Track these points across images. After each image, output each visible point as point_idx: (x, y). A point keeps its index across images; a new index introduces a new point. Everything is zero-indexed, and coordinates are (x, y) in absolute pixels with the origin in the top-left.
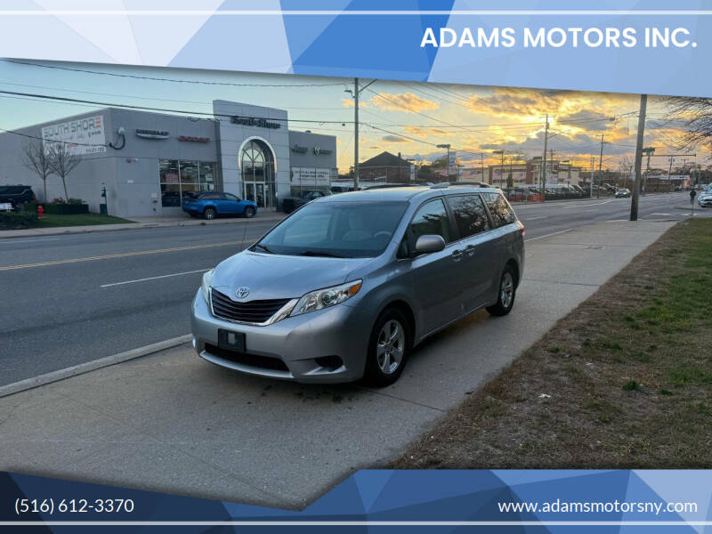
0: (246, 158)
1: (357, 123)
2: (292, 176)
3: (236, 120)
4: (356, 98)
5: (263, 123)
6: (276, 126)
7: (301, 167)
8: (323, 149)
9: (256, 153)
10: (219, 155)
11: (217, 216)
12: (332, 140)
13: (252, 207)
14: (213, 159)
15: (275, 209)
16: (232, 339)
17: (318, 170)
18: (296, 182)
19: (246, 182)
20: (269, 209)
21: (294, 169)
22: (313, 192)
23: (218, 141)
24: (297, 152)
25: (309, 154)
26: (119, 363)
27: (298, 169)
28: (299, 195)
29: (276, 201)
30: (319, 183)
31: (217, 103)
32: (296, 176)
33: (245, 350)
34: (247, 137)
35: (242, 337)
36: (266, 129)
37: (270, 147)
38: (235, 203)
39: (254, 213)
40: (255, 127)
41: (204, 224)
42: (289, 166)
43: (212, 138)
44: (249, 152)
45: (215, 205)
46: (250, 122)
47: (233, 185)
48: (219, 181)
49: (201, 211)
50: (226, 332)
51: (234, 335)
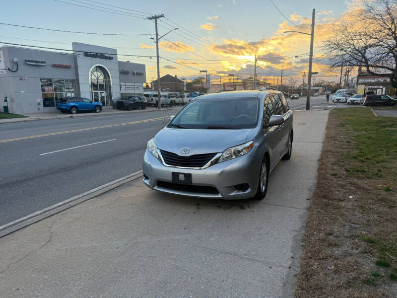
0: (93, 77)
1: (158, 57)
2: (121, 88)
3: (86, 54)
4: (157, 42)
5: (103, 57)
6: (111, 58)
7: (126, 82)
8: (138, 72)
9: (99, 74)
10: (77, 75)
11: (78, 112)
12: (143, 66)
13: (99, 106)
14: (74, 78)
15: (112, 107)
16: (182, 177)
17: (136, 84)
18: (123, 91)
19: (93, 91)
20: (108, 107)
21: (122, 84)
22: (135, 97)
23: (76, 67)
24: (123, 73)
25: (130, 74)
26: (93, 198)
27: (124, 84)
28: (125, 99)
29: (112, 103)
30: (138, 92)
31: (74, 44)
32: (123, 87)
33: (191, 183)
34: (95, 64)
35: (188, 176)
36: (104, 60)
37: (107, 70)
38: (89, 104)
39: (101, 110)
40: (98, 58)
41: (72, 117)
42: (119, 81)
43: (73, 65)
44: (95, 73)
45: (77, 105)
46: (95, 56)
47: (86, 93)
48: (78, 91)
49: (68, 109)
50: (178, 174)
51: (183, 175)
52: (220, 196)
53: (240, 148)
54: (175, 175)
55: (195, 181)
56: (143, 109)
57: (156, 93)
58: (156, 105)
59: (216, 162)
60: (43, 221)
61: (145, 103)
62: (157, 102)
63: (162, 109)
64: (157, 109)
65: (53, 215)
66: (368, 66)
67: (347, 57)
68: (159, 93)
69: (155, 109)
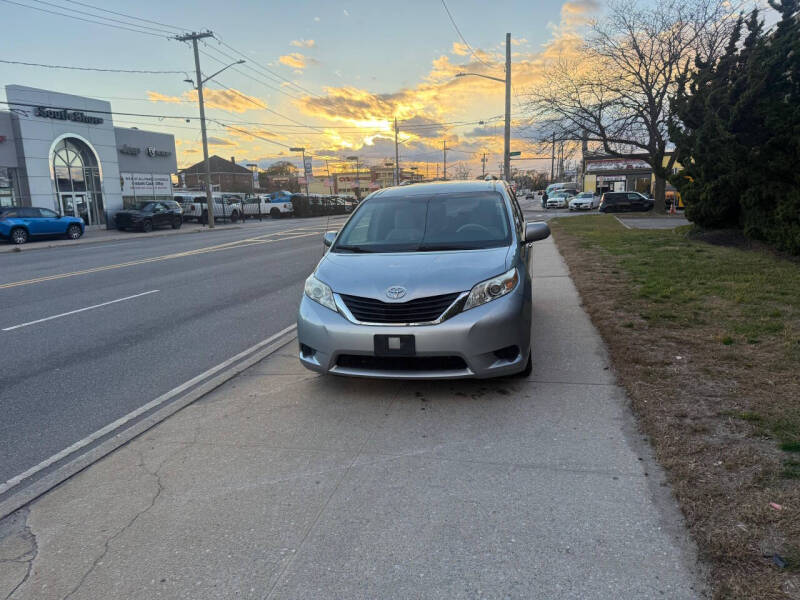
0: (59, 162)
1: (203, 119)
2: (122, 184)
3: (41, 112)
4: (200, 88)
5: (79, 117)
6: (98, 121)
7: (132, 172)
8: (159, 150)
9: (72, 155)
10: (21, 158)
11: (30, 239)
12: (170, 138)
13: (78, 224)
14: (15, 164)
15: (104, 226)
16: (395, 344)
17: (156, 176)
18: (128, 192)
19: (61, 194)
20: (96, 227)
21: (124, 176)
22: (156, 203)
23: (18, 141)
24: (127, 153)
25: (142, 156)
27: (129, 175)
28: (134, 207)
29: (105, 218)
30: (158, 192)
31: (10, 89)
32: (128, 184)
33: (415, 353)
34: (62, 133)
35: (408, 340)
36: (82, 124)
37: (91, 146)
38: (53, 220)
39: (81, 232)
40: (68, 122)
41: (18, 250)
42: (118, 171)
43: (9, 136)
44: (63, 153)
45: (27, 224)
46: (62, 115)
47: (44, 197)
48: (24, 192)
49: (7, 233)
50: (387, 337)
51: (397, 340)
52: (469, 372)
53: (498, 281)
54: (381, 340)
55: (421, 348)
56: (174, 228)
57: (203, 194)
58: (203, 220)
59: (459, 309)
60: (115, 455)
61: (179, 215)
62: (205, 212)
63: (217, 227)
64: (207, 227)
65: (128, 443)
66: (605, 140)
67: (568, 123)
68: (209, 193)
69: (200, 227)
